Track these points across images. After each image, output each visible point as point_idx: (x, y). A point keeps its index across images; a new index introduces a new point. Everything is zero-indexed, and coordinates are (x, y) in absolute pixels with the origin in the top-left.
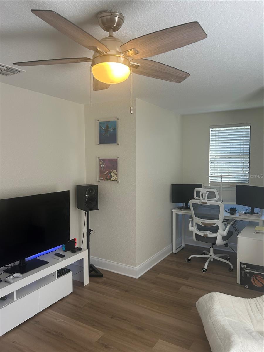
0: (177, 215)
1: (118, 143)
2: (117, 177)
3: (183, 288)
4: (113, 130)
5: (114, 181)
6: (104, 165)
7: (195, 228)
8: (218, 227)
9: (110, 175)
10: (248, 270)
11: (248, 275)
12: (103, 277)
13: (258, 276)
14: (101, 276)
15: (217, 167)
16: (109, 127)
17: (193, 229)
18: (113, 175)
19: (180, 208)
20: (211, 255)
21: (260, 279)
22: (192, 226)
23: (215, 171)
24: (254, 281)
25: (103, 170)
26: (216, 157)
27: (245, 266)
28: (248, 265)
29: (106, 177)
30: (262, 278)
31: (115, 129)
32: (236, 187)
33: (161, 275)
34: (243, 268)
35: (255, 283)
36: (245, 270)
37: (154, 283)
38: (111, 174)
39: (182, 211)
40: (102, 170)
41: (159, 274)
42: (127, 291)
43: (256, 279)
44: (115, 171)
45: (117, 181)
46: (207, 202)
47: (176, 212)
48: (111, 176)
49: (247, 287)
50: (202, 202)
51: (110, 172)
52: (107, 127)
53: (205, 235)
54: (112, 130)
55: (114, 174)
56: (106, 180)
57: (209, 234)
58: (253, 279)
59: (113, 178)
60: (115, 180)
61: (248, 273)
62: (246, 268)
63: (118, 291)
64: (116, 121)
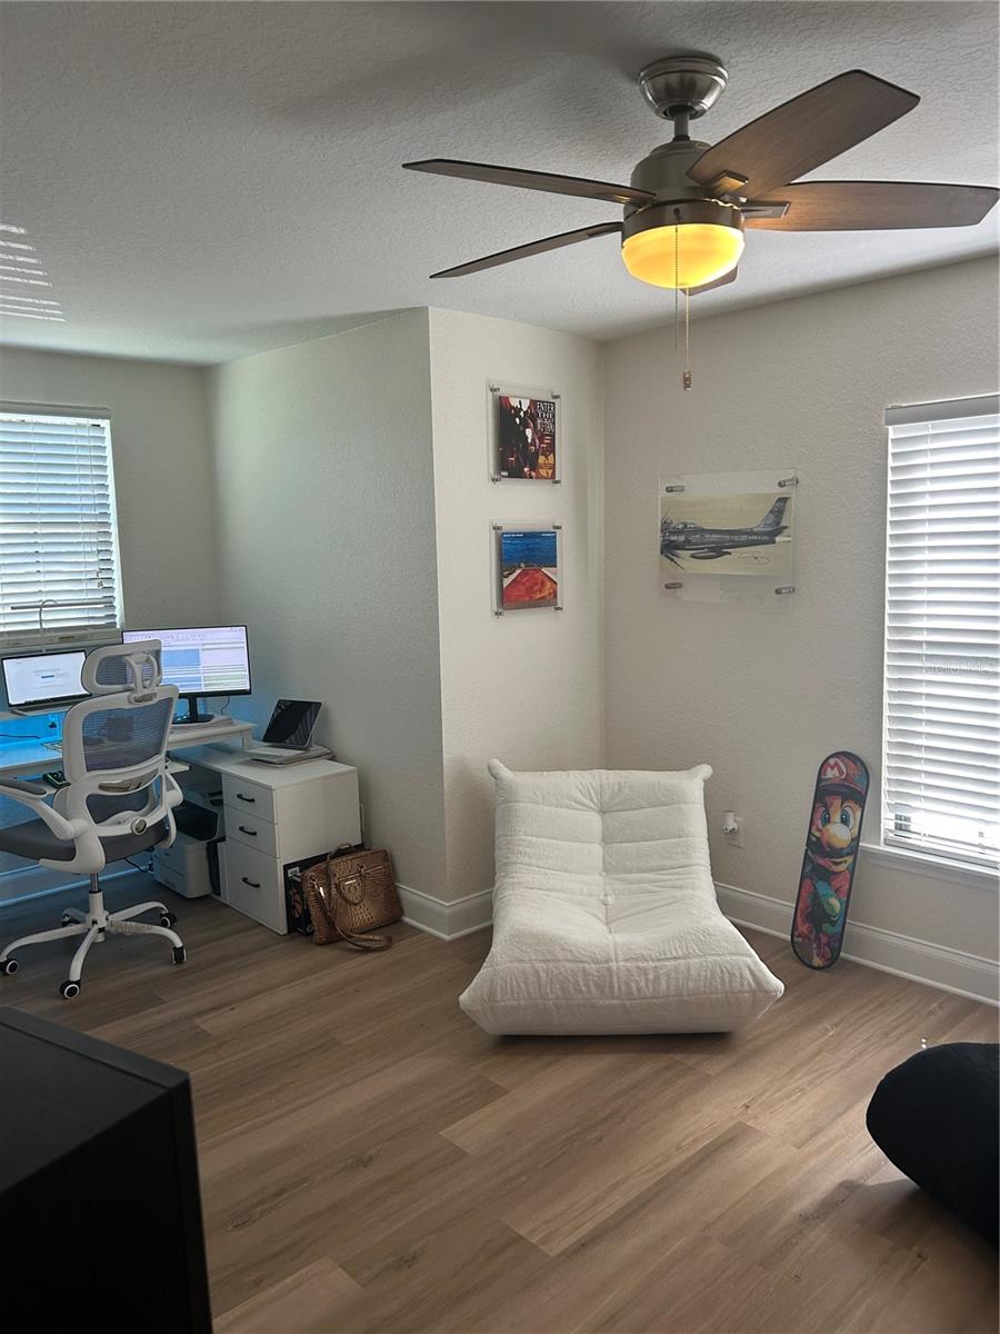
7: (86, 819)
17: (80, 825)
20: (94, 922)
27: (297, 869)
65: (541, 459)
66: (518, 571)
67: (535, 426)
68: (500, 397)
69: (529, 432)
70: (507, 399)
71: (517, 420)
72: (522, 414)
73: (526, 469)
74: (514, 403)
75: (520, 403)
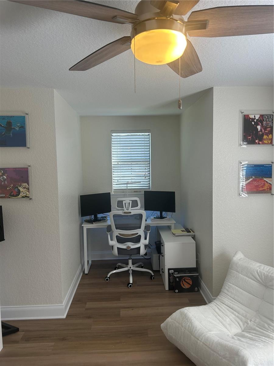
0: (88, 230)
1: (28, 145)
2: (29, 192)
3: (123, 312)
4: (19, 128)
5: (24, 197)
6: (5, 177)
7: (115, 242)
8: (140, 236)
9: (16, 190)
10: (177, 274)
11: (177, 279)
12: (18, 331)
13: (187, 278)
14: (16, 330)
15: (120, 173)
16: (13, 123)
17: (114, 243)
18: (21, 189)
19: (90, 222)
20: (131, 267)
21: (188, 280)
22: (112, 240)
23: (119, 178)
24: (183, 284)
25: (5, 183)
26: (119, 163)
27: (173, 271)
28: (176, 270)
29: (11, 193)
30: (190, 280)
31: (23, 128)
32: (144, 193)
33: (89, 305)
34: (171, 274)
35: (184, 286)
36: (175, 275)
37: (89, 317)
38: (19, 188)
39: (93, 225)
40: (3, 184)
41: (86, 304)
42: (64, 339)
43: (185, 281)
44: (25, 184)
45: (29, 197)
46: (131, 211)
47: (86, 226)
48: (19, 192)
49: (177, 291)
50: (124, 213)
51: (17, 186)
52: (9, 124)
53: (129, 247)
54: (17, 129)
55: (24, 188)
56: (9, 198)
57: (133, 246)
58: (182, 282)
59: (22, 194)
60: (26, 196)
61: (178, 277)
62: (175, 273)
63: (53, 344)
64: (25, 116)
65: (265, 137)
66: (251, 179)
67: (262, 125)
68: (245, 115)
69: (259, 127)
70: (248, 116)
71: (253, 123)
72: (255, 120)
73: (257, 141)
74: (252, 116)
75: (255, 116)
